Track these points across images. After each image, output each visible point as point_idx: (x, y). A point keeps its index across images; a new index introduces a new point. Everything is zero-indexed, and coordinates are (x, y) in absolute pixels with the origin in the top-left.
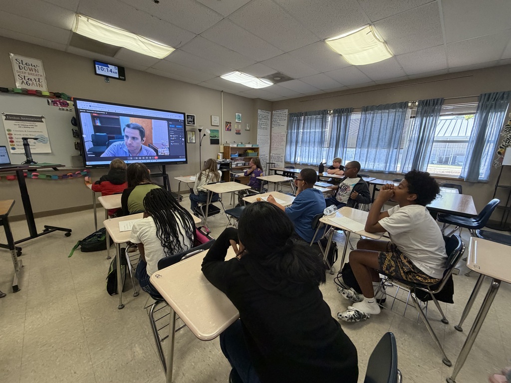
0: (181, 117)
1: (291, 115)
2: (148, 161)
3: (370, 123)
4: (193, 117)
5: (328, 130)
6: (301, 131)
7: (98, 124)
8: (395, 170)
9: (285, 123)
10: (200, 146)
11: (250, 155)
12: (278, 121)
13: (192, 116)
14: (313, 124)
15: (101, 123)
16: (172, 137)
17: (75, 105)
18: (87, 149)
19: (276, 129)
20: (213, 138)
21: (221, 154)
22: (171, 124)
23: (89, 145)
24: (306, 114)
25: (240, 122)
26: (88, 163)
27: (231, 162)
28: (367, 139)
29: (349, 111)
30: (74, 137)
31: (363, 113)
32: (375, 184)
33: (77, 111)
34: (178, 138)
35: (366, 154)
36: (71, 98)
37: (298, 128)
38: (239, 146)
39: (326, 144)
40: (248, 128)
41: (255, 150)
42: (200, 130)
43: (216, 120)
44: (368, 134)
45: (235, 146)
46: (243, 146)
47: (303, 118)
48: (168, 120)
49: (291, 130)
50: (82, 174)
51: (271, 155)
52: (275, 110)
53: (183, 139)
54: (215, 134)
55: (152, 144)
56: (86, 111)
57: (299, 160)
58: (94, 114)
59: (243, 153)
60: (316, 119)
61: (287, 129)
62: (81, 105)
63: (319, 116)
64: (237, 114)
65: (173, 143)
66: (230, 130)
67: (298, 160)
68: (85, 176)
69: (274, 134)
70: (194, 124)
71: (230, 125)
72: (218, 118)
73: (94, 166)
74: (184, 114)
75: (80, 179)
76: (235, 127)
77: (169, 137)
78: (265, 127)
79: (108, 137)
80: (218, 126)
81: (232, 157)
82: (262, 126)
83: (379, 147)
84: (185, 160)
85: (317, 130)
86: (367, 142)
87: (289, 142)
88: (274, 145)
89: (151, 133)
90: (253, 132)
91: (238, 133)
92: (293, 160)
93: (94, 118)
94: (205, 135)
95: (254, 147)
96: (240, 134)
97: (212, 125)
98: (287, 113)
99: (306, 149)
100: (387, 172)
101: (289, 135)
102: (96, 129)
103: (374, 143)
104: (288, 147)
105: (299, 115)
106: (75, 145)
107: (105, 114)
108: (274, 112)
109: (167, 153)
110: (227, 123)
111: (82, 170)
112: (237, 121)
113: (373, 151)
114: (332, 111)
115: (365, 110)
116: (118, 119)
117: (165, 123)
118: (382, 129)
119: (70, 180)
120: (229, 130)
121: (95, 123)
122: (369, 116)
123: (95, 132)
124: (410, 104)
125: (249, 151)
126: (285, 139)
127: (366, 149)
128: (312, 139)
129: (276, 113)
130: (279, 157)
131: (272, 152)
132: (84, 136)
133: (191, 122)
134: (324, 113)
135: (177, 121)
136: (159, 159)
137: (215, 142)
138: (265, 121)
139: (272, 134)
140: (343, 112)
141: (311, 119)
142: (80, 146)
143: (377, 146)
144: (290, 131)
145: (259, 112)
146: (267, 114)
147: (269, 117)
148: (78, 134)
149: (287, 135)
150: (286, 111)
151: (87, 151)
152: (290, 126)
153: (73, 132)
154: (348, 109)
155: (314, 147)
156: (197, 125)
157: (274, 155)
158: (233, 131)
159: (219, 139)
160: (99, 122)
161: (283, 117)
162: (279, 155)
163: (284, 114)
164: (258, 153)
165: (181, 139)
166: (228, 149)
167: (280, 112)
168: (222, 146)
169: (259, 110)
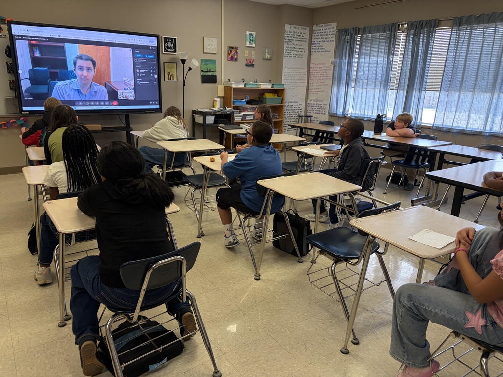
0: (152, 42)
1: (341, 32)
2: (104, 108)
3: (465, 46)
4: (174, 41)
5: (398, 59)
6: (355, 60)
7: (38, 55)
9: (331, 46)
10: (184, 85)
11: (268, 101)
12: (322, 44)
13: (172, 39)
14: (375, 49)
15: (41, 53)
16: (139, 73)
17: (10, 30)
18: (24, 89)
19: (317, 57)
20: (207, 73)
21: (218, 99)
22: (137, 53)
23: (25, 84)
24: (364, 31)
25: (254, 45)
26: (24, 109)
27: (233, 113)
28: (460, 75)
29: (432, 25)
30: (9, 72)
31: (455, 28)
32: (442, 153)
33: (12, 38)
34: (148, 74)
35: (456, 102)
36: (5, 20)
37: (351, 56)
38: (248, 87)
39: (393, 84)
40: (268, 56)
41: (279, 93)
42: (183, 62)
43: (211, 45)
44: (461, 67)
45: (242, 86)
46: (255, 87)
47: (359, 37)
48: (133, 47)
49: (341, 59)
50: (19, 123)
51: (309, 101)
52: (317, 24)
53: (156, 76)
54: (210, 66)
55: (109, 82)
56: (22, 38)
58: (32, 42)
59: (256, 98)
60: (379, 39)
61: (335, 58)
62: (16, 29)
63: (385, 34)
64: (248, 33)
65: (140, 81)
66: (236, 60)
67: (350, 112)
68: (22, 125)
69: (314, 66)
70: (175, 51)
71: (236, 52)
72: (215, 40)
73: (32, 113)
74: (157, 37)
75: (16, 131)
76: (244, 55)
77: (135, 73)
78: (298, 53)
79: (50, 72)
80: (215, 54)
81: (237, 104)
82: (293, 52)
83: (477, 90)
84: (158, 107)
85: (381, 59)
86: (458, 81)
87: (337, 80)
88: (314, 85)
89: (108, 66)
90: (275, 62)
91: (250, 65)
92: (340, 111)
93: (32, 47)
94: (190, 69)
95: (275, 87)
96: (253, 66)
97: (204, 53)
98: (335, 29)
99: (362, 91)
100: (487, 134)
101: (337, 68)
102: (35, 62)
103: (469, 82)
104: (335, 90)
105: (353, 32)
106: (10, 83)
107: (46, 41)
108: (315, 28)
109: (131, 96)
110: (231, 48)
111: (18, 118)
112: (248, 44)
113: (467, 96)
114: (406, 26)
115: (459, 22)
117: (129, 51)
118: (483, 59)
119: (4, 131)
120: (233, 59)
121: (34, 54)
122: (464, 34)
123: (33, 67)
125: (268, 95)
126: (330, 73)
127: (458, 93)
128: (372, 75)
129: (318, 28)
130: (320, 106)
131: (311, 97)
132: (20, 71)
133: (171, 48)
134: (392, 30)
135: (147, 47)
136: (119, 105)
137: (209, 79)
138: (299, 43)
139: (312, 65)
141: (372, 39)
142: (15, 84)
143: (474, 88)
144: (338, 61)
145: (288, 28)
146: (303, 31)
147: (307, 36)
148: (13, 68)
149: (334, 67)
150: (334, 26)
151: (23, 92)
152: (339, 53)
153: (8, 66)
154: (430, 21)
155: (375, 89)
156: (180, 53)
157: (312, 102)
158: (242, 61)
159: (216, 75)
160: (38, 52)
161: (328, 36)
162: (320, 103)
163: (331, 30)
164: (283, 99)
165: (154, 76)
166: (229, 92)
167: (323, 26)
168: (220, 87)
169: (287, 25)
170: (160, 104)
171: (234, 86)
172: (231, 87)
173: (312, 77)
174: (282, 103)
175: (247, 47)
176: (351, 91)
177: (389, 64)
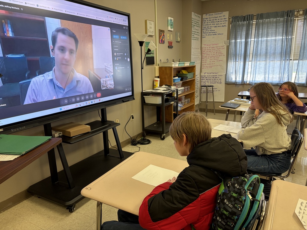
7: (10, 34)
9: (224, 31)
10: (142, 68)
11: (188, 77)
12: (213, 29)
16: (117, 56)
20: (149, 55)
21: (157, 79)
22: (114, 33)
24: (260, 16)
25: (172, 30)
34: (123, 57)
40: (179, 39)
41: (189, 69)
42: (141, 43)
45: (177, 65)
46: (183, 65)
47: (254, 22)
48: (111, 26)
49: (236, 39)
51: (202, 74)
52: (207, 14)
53: (129, 60)
55: (92, 69)
57: (248, 79)
60: (277, 22)
61: (229, 38)
63: (282, 19)
64: (169, 18)
66: (164, 43)
69: (206, 46)
71: (164, 35)
72: (153, 23)
73: (7, 128)
76: (168, 37)
77: (113, 57)
78: (197, 36)
79: (29, 61)
80: (152, 37)
87: (232, 55)
88: (207, 61)
90: (181, 44)
91: (170, 46)
95: (191, 65)
98: (227, 17)
99: (261, 64)
101: (232, 47)
102: (7, 44)
104: (231, 64)
105: (248, 18)
107: (20, 11)
108: (205, 16)
110: (161, 31)
112: (170, 29)
116: (44, 23)
120: (162, 42)
121: (4, 33)
125: (184, 72)
126: (224, 52)
128: (271, 50)
129: (208, 16)
130: (215, 77)
131: (203, 71)
134: (289, 15)
135: (122, 27)
136: (101, 96)
137: (150, 61)
138: (197, 28)
139: (203, 46)
141: (269, 23)
144: (233, 41)
145: (193, 15)
146: (198, 19)
147: (200, 23)
149: (228, 48)
150: (226, 14)
152: (232, 34)
155: (274, 61)
157: (206, 74)
158: (166, 44)
160: (10, 29)
161: (220, 23)
162: (215, 74)
163: (223, 18)
166: (168, 72)
167: (214, 15)
168: (157, 68)
169: (193, 13)
170: (132, 90)
172: (171, 67)
173: (204, 55)
174: (194, 77)
175: (169, 31)
176: (249, 64)
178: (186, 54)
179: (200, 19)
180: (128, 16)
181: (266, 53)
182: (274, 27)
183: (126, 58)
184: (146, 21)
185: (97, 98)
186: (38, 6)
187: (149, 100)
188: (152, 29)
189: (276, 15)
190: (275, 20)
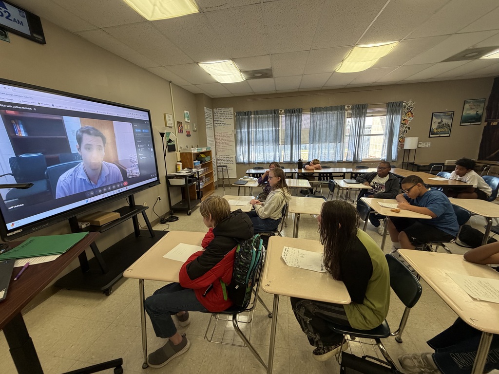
0: (146, 117)
1: (238, 113)
7: (23, 134)
8: (341, 159)
9: (232, 122)
10: (165, 155)
12: (222, 120)
14: (265, 123)
15: (26, 131)
19: (220, 129)
20: (170, 144)
21: (180, 164)
22: (136, 128)
24: (256, 113)
25: (189, 121)
26: (9, 226)
28: (317, 136)
29: (299, 112)
31: (312, 113)
37: (248, 127)
38: (198, 151)
40: (195, 129)
41: (208, 153)
42: (161, 135)
45: (196, 151)
46: (201, 151)
47: (253, 117)
48: (132, 121)
49: (241, 129)
51: (218, 157)
52: (216, 108)
53: (152, 150)
55: (118, 161)
58: (9, 112)
60: (268, 118)
61: (235, 128)
63: (271, 115)
64: (186, 112)
66: (183, 132)
67: (253, 160)
69: (218, 134)
72: (171, 116)
76: (186, 128)
77: (137, 148)
78: (210, 126)
79: (47, 159)
80: (172, 127)
81: (196, 164)
83: (327, 142)
85: (270, 129)
86: (317, 138)
87: (239, 142)
88: (220, 146)
90: (199, 133)
91: (188, 135)
92: (246, 160)
93: (9, 120)
95: (206, 150)
97: (166, 126)
98: (232, 112)
99: (260, 147)
101: (239, 135)
102: (19, 145)
103: (324, 138)
104: (239, 148)
105: (248, 114)
107: (32, 111)
108: (215, 110)
109: (137, 173)
110: (179, 123)
112: (187, 121)
113: (323, 145)
114: (283, 111)
115: (313, 110)
116: (61, 122)
117: (130, 126)
121: (15, 133)
122: (317, 116)
123: (17, 153)
124: (346, 107)
125: (202, 156)
126: (233, 138)
127: (318, 144)
128: (266, 138)
129: (217, 110)
130: (228, 159)
131: (218, 154)
134: (275, 113)
137: (172, 148)
138: (210, 120)
139: (216, 134)
140: (295, 112)
141: (262, 118)
144: (239, 131)
145: (205, 109)
149: (235, 135)
150: (232, 110)
151: (4, 198)
152: (238, 125)
154: (299, 109)
155: (269, 145)
157: (221, 157)
158: (185, 133)
159: (174, 145)
160: (22, 129)
161: (227, 116)
162: (228, 157)
163: (229, 112)
164: (211, 157)
165: (150, 149)
166: (189, 157)
167: (223, 110)
168: (178, 154)
169: (205, 107)
170: (158, 176)
171: (192, 152)
172: (191, 153)
173: (218, 141)
174: (211, 159)
175: (186, 122)
176: (251, 148)
177: (277, 132)
178: (202, 141)
179: (212, 112)
180: (148, 112)
181: (263, 140)
182: (266, 121)
183: (149, 149)
184: (165, 115)
185: (124, 186)
186: (53, 105)
187: (174, 182)
188: (170, 121)
189: (267, 112)
190: (266, 116)
